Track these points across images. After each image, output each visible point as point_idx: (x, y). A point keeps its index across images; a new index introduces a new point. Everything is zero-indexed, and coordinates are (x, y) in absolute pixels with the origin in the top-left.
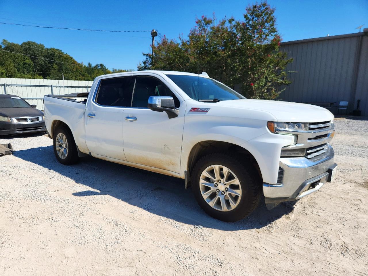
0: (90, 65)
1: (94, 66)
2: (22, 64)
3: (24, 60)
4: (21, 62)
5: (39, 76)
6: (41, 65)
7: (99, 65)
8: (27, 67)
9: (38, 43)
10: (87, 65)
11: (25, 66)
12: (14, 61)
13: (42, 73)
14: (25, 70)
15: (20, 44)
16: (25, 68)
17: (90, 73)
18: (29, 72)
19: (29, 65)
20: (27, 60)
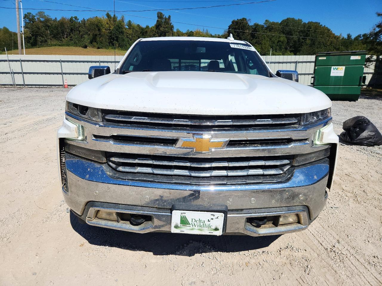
0: (349, 36)
1: (355, 37)
2: (276, 42)
3: (279, 38)
4: (276, 40)
5: (290, 52)
6: (295, 42)
7: (361, 36)
8: (280, 45)
9: (296, 18)
10: (346, 37)
11: (279, 43)
12: (271, 39)
13: (293, 49)
14: (278, 47)
15: (280, 22)
16: (278, 46)
17: (347, 46)
18: (280, 49)
19: (282, 43)
20: (281, 38)
